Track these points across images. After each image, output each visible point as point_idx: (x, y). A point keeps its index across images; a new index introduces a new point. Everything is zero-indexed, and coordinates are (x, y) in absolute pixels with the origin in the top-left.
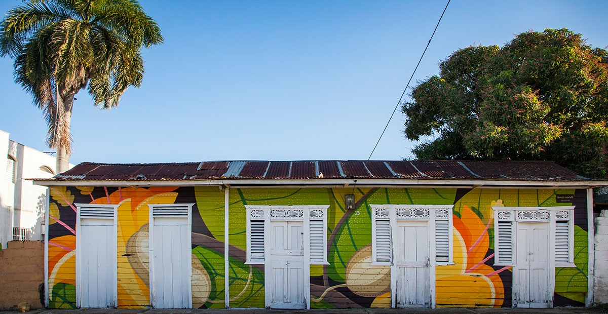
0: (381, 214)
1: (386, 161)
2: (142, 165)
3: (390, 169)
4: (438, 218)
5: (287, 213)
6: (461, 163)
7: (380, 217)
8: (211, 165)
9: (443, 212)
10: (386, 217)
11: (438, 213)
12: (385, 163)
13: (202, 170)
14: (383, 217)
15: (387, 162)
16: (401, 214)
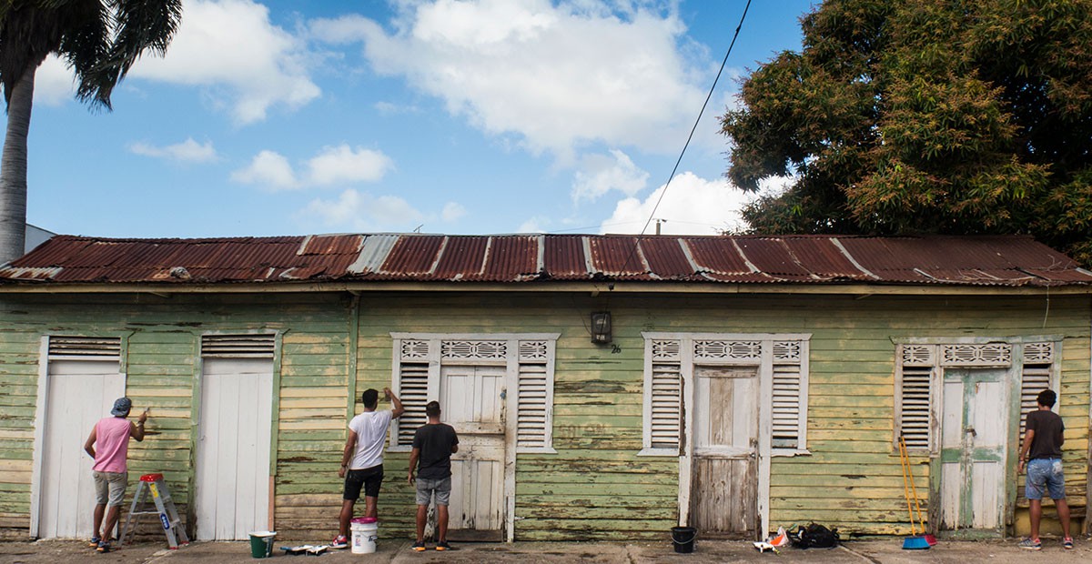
0: (662, 353)
1: (683, 237)
2: (183, 242)
3: (688, 254)
4: (778, 361)
5: (474, 349)
6: (835, 241)
7: (662, 359)
8: (326, 244)
9: (790, 347)
10: (673, 358)
11: (779, 351)
12: (680, 240)
13: (306, 255)
14: (667, 359)
15: (685, 238)
16: (704, 353)
